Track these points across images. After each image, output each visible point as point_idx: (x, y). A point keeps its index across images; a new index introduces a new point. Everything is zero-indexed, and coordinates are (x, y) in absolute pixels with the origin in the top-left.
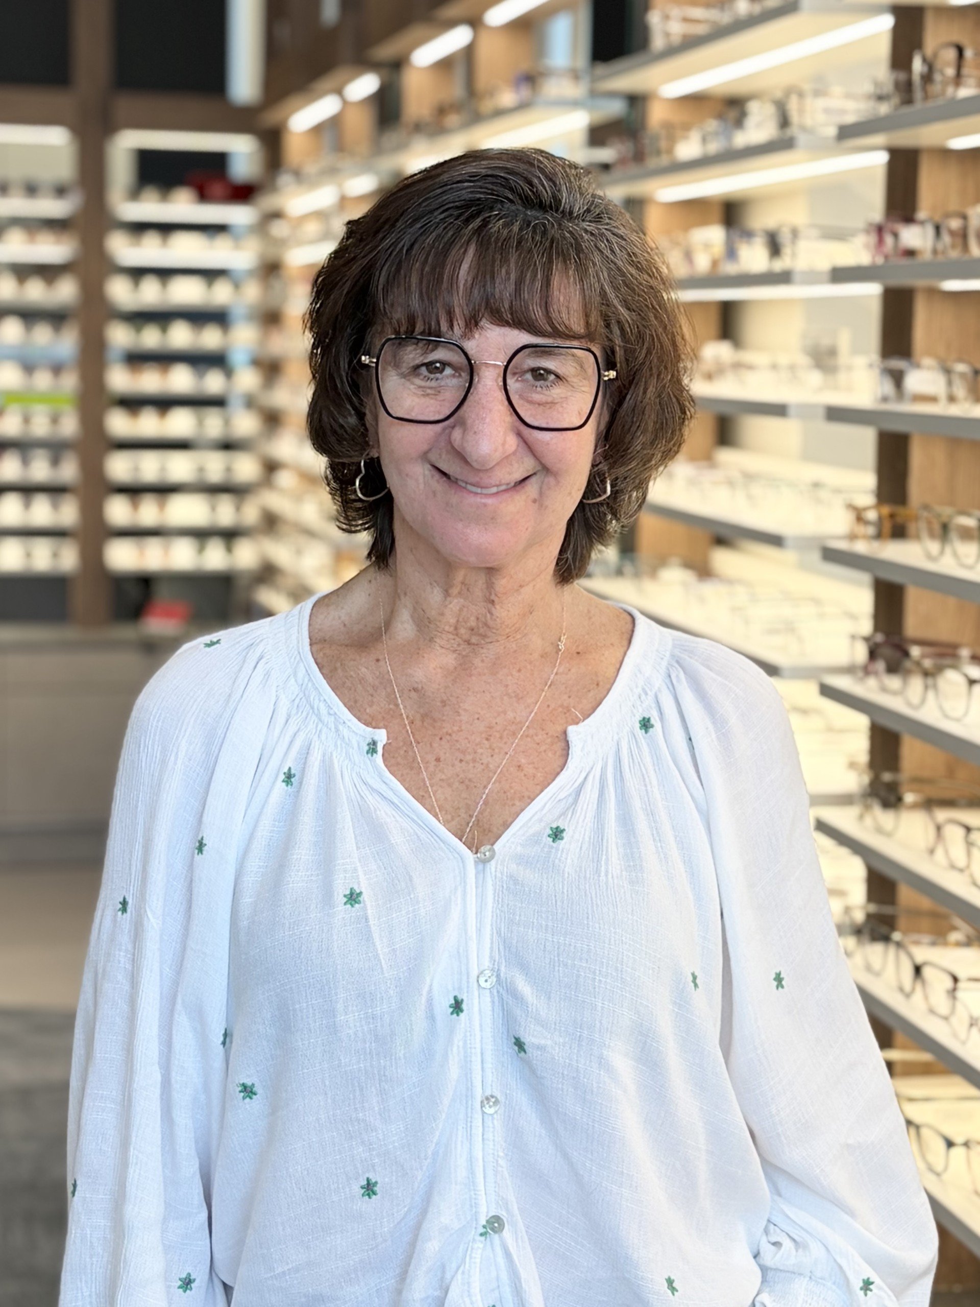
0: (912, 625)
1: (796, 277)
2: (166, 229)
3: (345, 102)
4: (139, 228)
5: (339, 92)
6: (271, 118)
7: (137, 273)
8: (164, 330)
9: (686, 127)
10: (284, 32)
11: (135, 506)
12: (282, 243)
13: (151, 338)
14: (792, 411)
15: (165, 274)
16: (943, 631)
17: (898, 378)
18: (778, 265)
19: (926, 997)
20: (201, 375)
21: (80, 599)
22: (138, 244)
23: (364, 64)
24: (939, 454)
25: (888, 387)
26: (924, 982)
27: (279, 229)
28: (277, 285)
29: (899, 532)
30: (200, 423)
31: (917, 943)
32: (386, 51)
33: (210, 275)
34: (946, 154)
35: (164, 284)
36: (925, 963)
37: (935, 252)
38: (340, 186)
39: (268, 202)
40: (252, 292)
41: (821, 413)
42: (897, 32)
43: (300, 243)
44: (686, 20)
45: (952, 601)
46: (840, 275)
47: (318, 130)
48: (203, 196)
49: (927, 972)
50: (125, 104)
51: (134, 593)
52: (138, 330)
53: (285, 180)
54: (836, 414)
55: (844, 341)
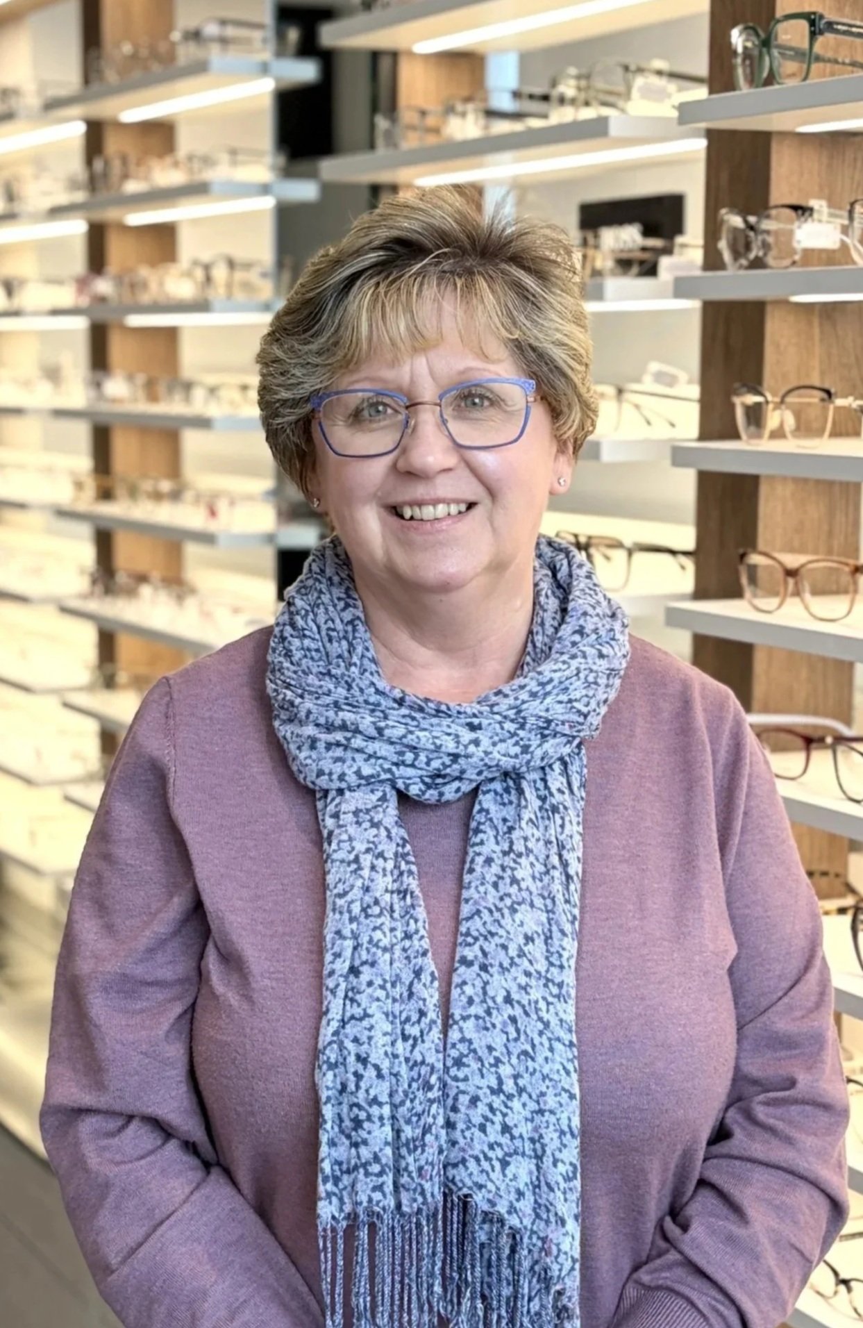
17: (98, 385)
25: (92, 393)
29: (106, 494)
54: (60, 413)
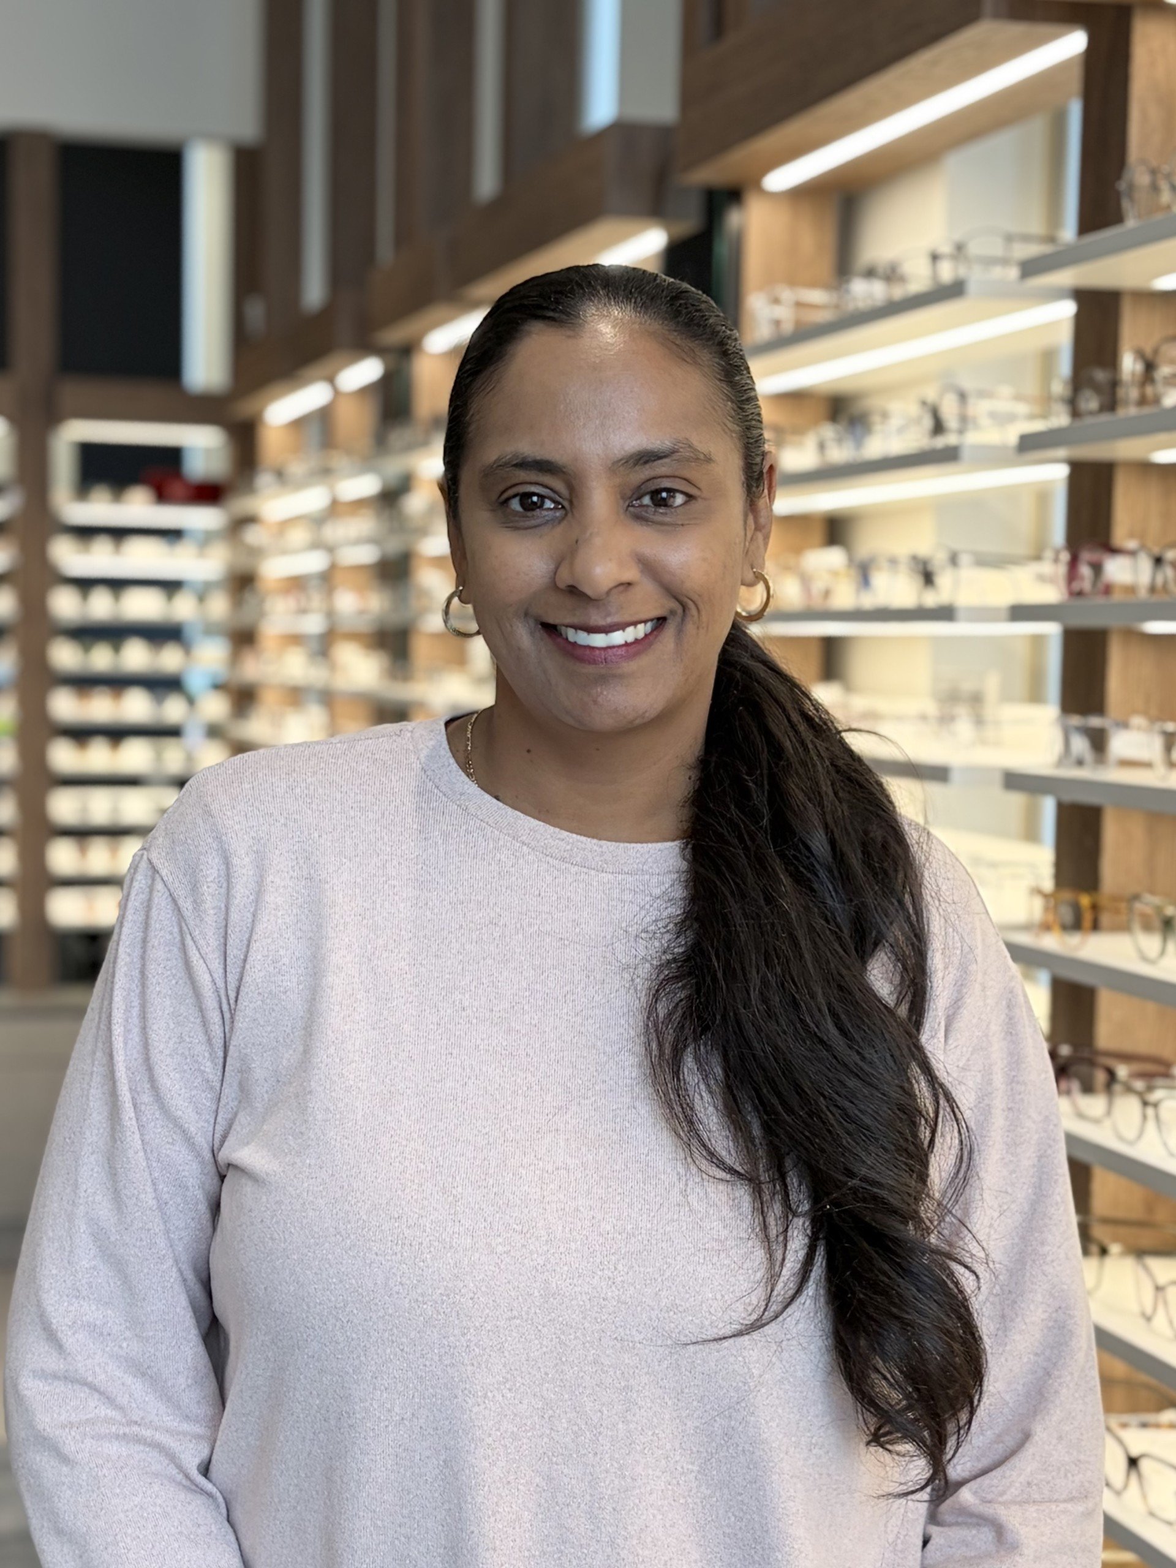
0: (1106, 1036)
1: (960, 614)
2: (119, 534)
3: (337, 392)
4: (86, 533)
5: (331, 380)
6: (244, 409)
7: (85, 585)
8: (117, 648)
9: (799, 431)
10: (256, 311)
11: (83, 851)
12: (256, 552)
13: (101, 659)
14: (955, 776)
15: (117, 585)
16: (1143, 1041)
18: (931, 599)
19: (1144, 1496)
20: (159, 700)
21: (19, 958)
22: (87, 550)
23: (364, 347)
24: (1137, 828)
26: (1140, 1476)
27: (253, 536)
28: (250, 599)
30: (159, 757)
31: (1124, 1426)
32: (394, 335)
33: (170, 587)
34: (1147, 468)
35: (117, 597)
36: (1143, 1456)
37: (1152, 589)
38: (332, 488)
39: (241, 505)
40: (219, 606)
41: (998, 779)
42: (1081, 322)
43: (285, 552)
44: (799, 305)
45: (1151, 1007)
46: (1020, 613)
47: (299, 424)
48: (162, 496)
49: (1144, 1464)
50: (71, 391)
51: (79, 951)
52: (87, 649)
53: (264, 480)
55: (992, 685)
